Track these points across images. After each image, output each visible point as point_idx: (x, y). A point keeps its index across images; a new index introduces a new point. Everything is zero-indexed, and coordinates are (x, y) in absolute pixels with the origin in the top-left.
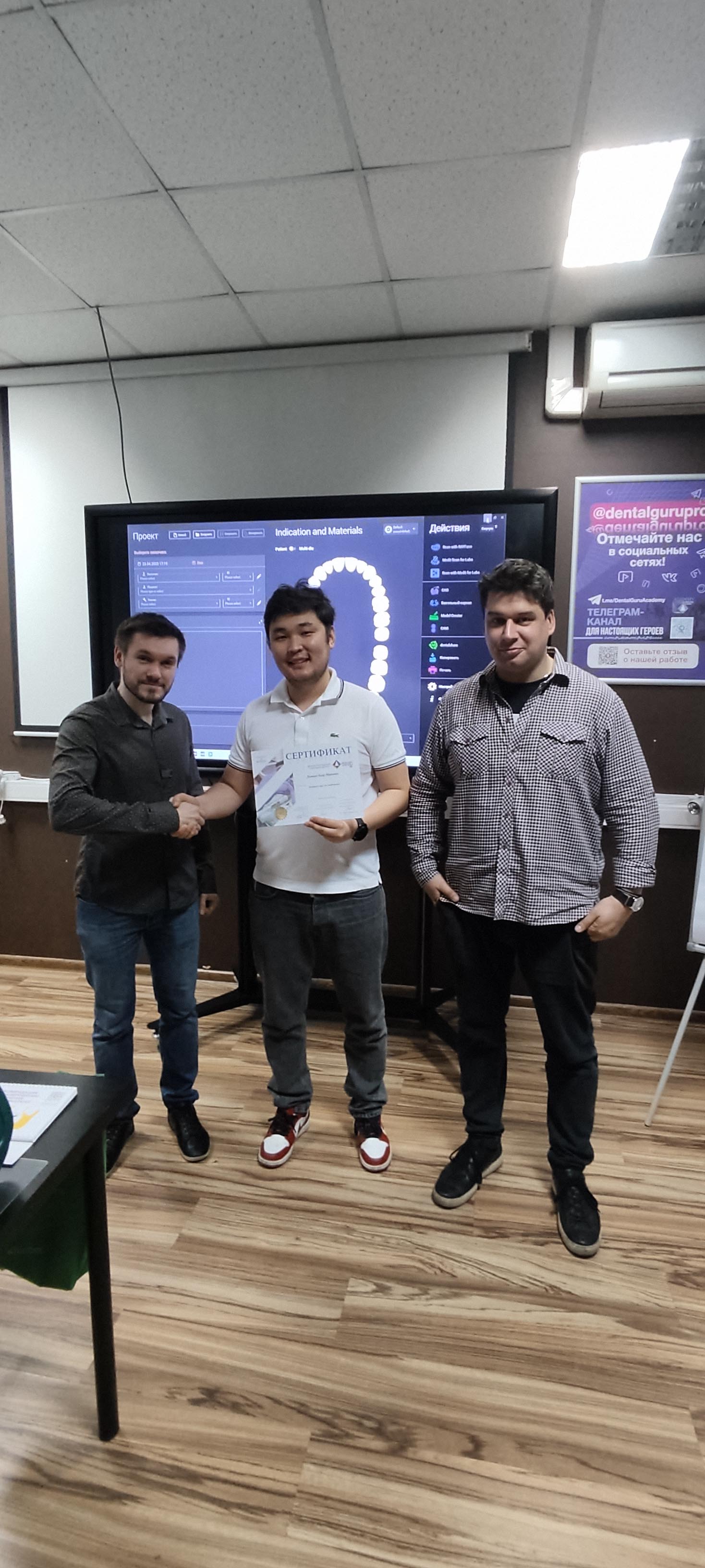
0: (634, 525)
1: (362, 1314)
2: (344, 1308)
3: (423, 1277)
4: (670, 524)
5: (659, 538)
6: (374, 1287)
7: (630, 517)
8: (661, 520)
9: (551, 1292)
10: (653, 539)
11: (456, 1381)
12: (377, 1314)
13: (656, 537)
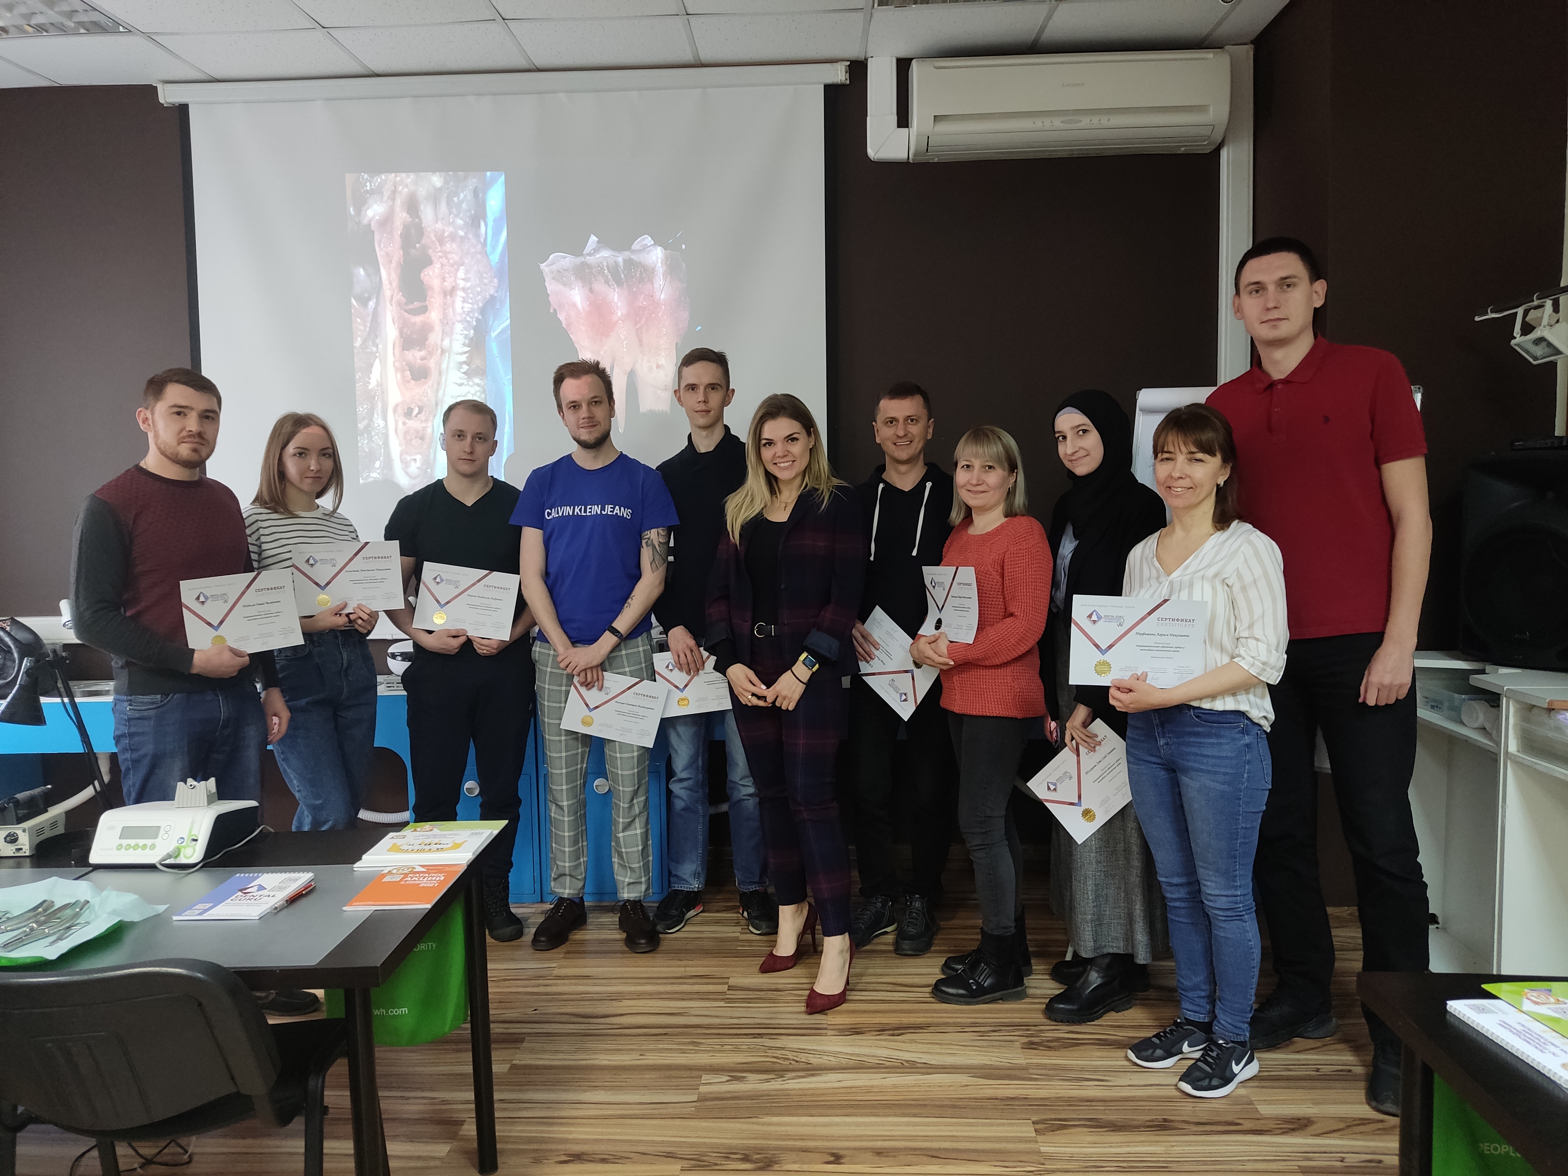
1: (718, 1095)
2: (699, 1093)
3: (777, 1066)
6: (729, 1078)
9: (906, 1064)
11: (816, 1125)
12: (734, 1094)
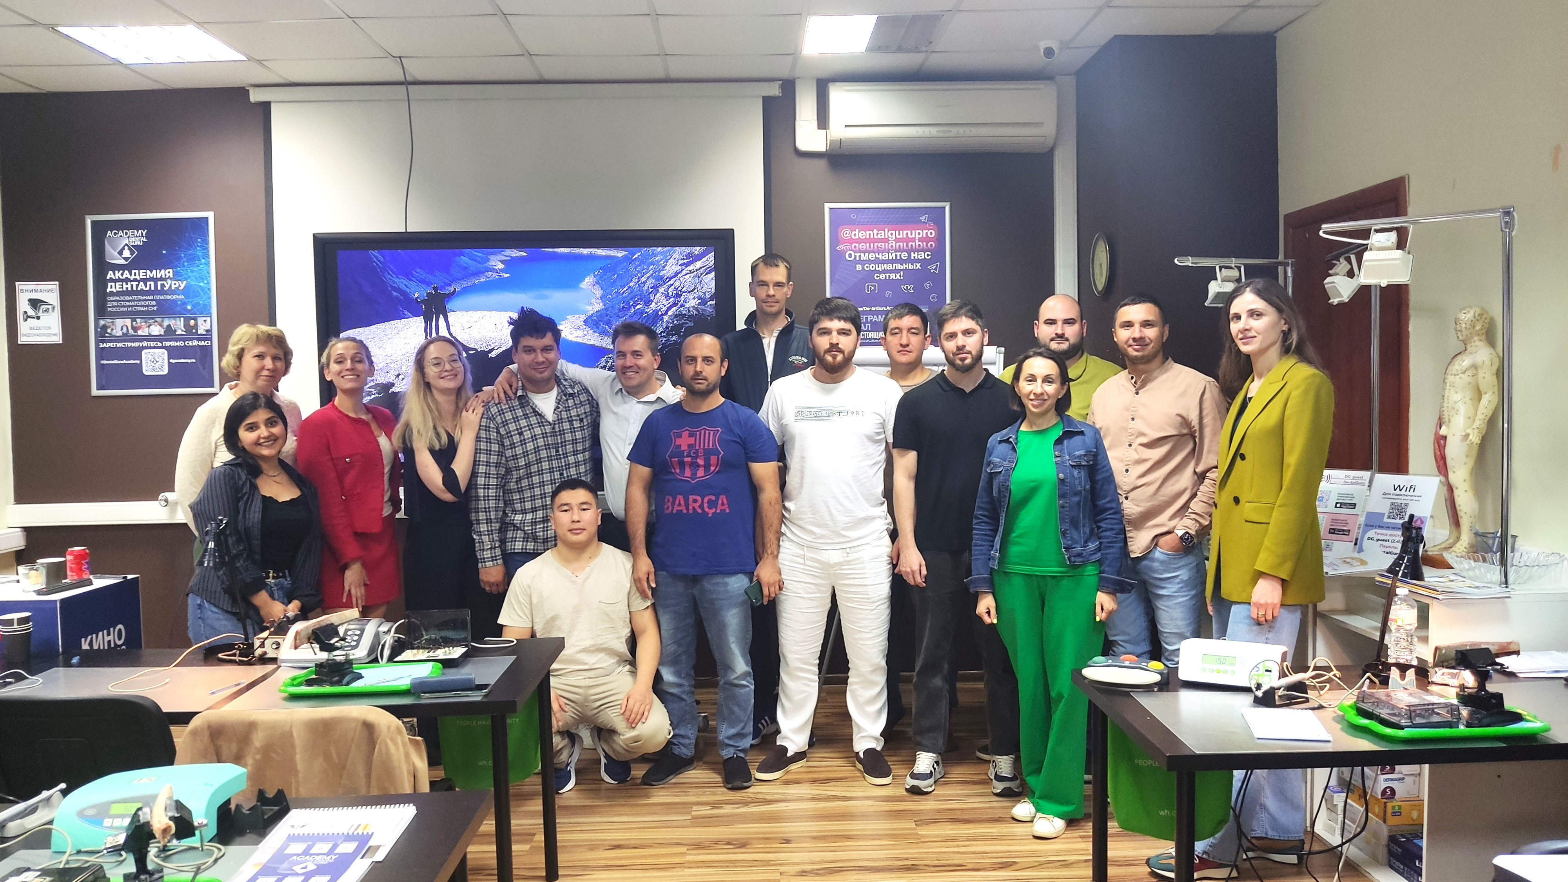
0: (876, 244)
4: (905, 244)
5: (896, 255)
7: (872, 237)
8: (897, 240)
10: (892, 256)
13: (894, 254)
